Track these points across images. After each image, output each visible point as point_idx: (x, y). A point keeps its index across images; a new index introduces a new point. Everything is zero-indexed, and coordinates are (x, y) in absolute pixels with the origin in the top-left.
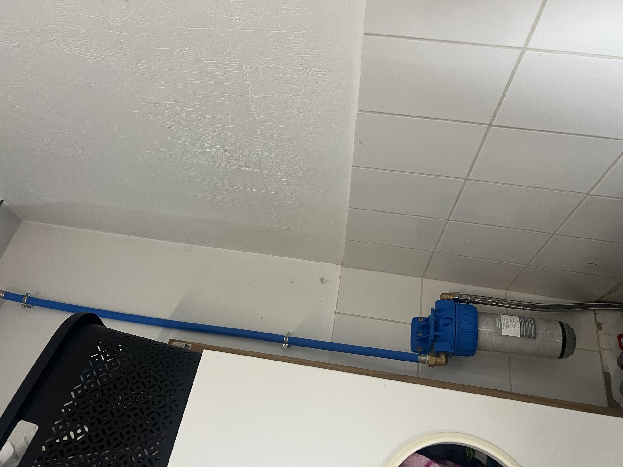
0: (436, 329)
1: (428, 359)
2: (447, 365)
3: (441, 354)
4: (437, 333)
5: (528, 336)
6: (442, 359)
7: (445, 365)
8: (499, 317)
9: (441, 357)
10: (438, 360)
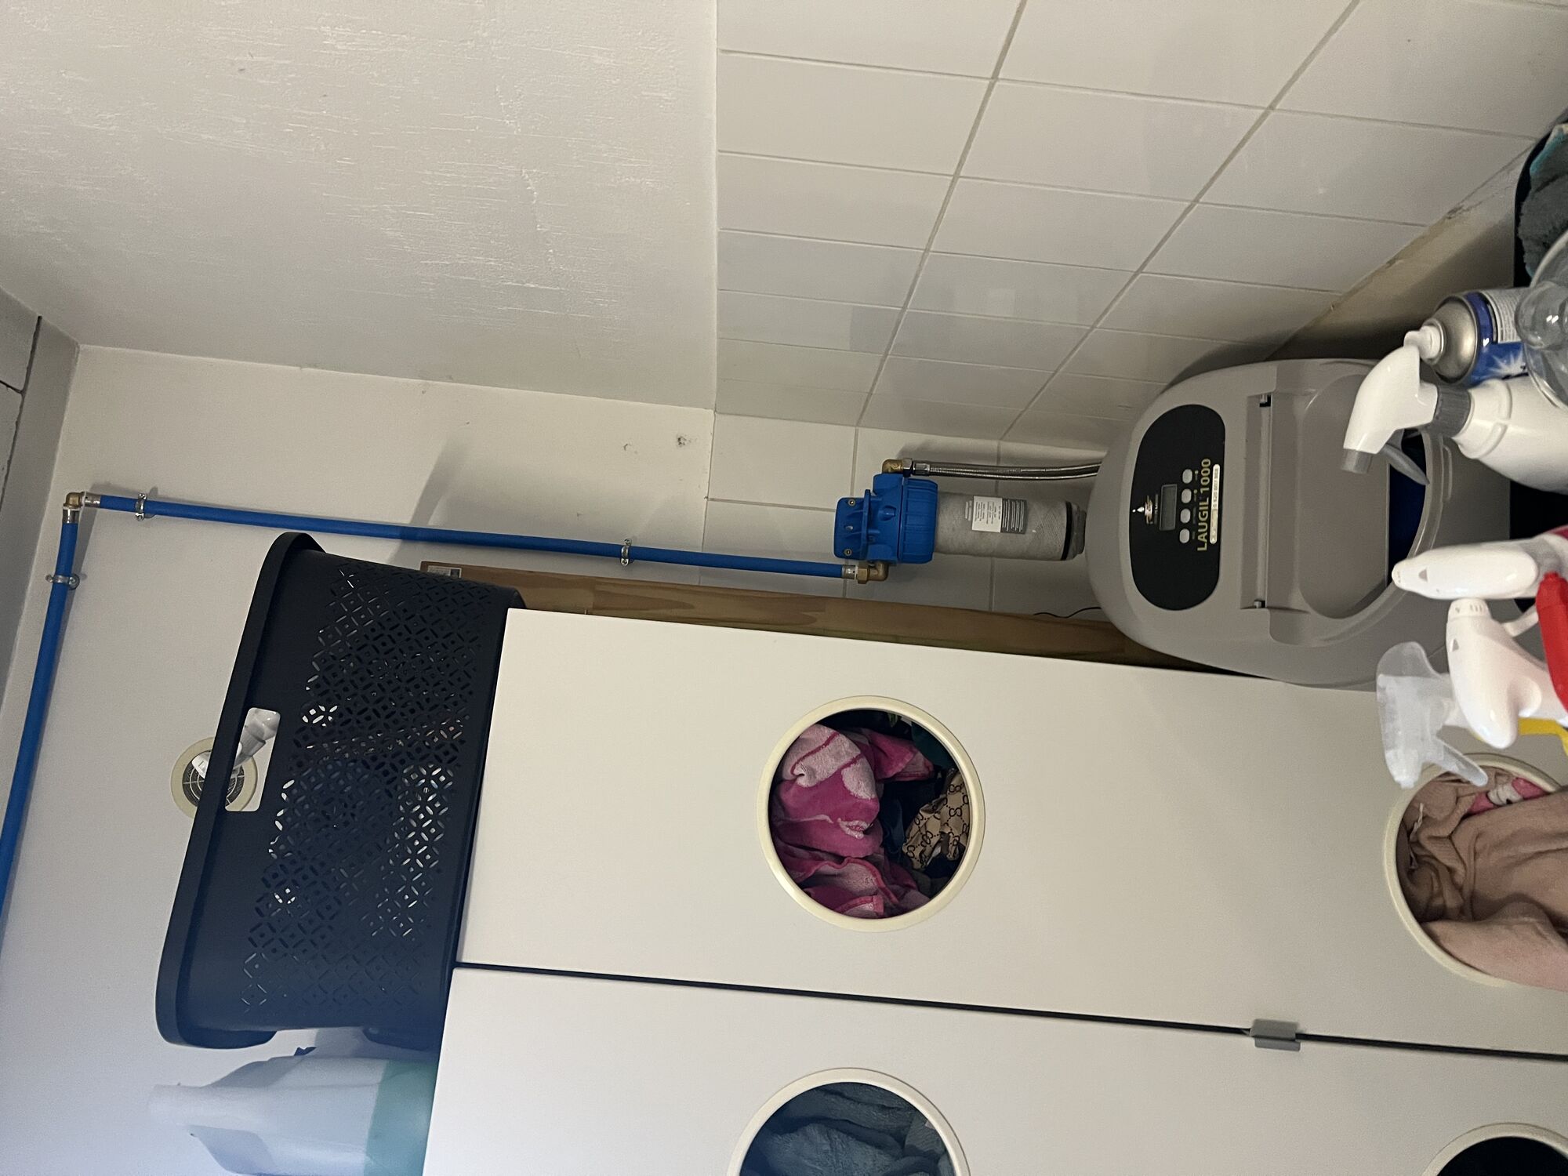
0: (871, 524)
1: (856, 573)
2: (887, 580)
3: (878, 563)
4: (871, 531)
5: (1012, 531)
6: (880, 571)
7: (885, 579)
8: (971, 502)
9: (877, 567)
10: (873, 573)
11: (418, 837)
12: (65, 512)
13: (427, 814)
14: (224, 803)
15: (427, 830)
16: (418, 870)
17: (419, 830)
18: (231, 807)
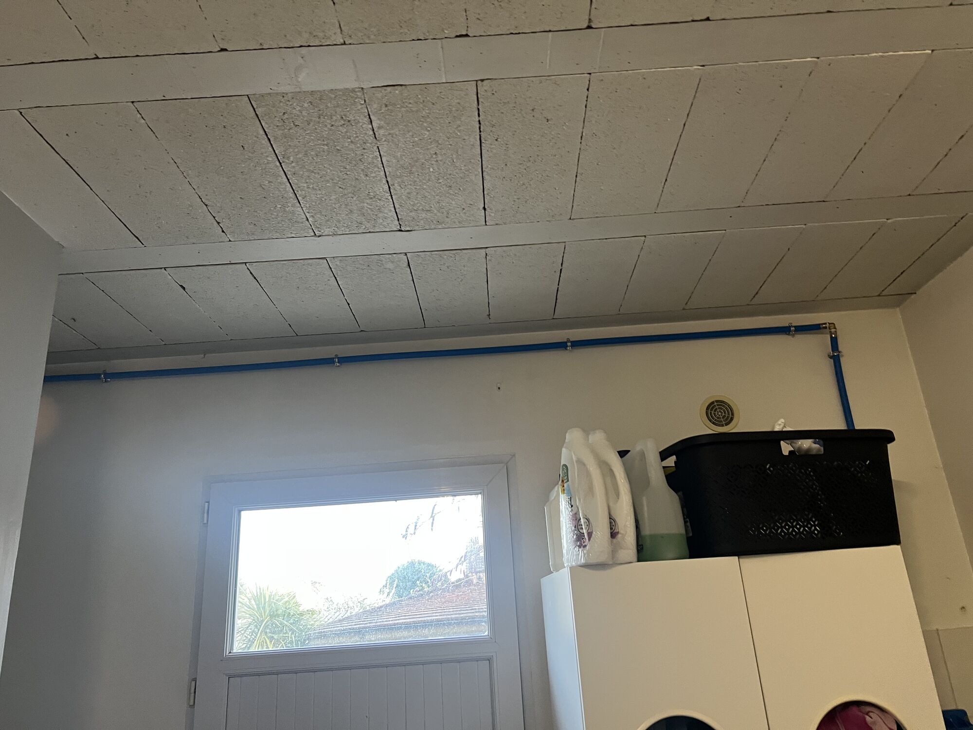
11: (790, 527)
12: (825, 324)
13: (799, 528)
14: (783, 440)
15: (793, 530)
16: (777, 531)
17: (793, 527)
18: (782, 443)
